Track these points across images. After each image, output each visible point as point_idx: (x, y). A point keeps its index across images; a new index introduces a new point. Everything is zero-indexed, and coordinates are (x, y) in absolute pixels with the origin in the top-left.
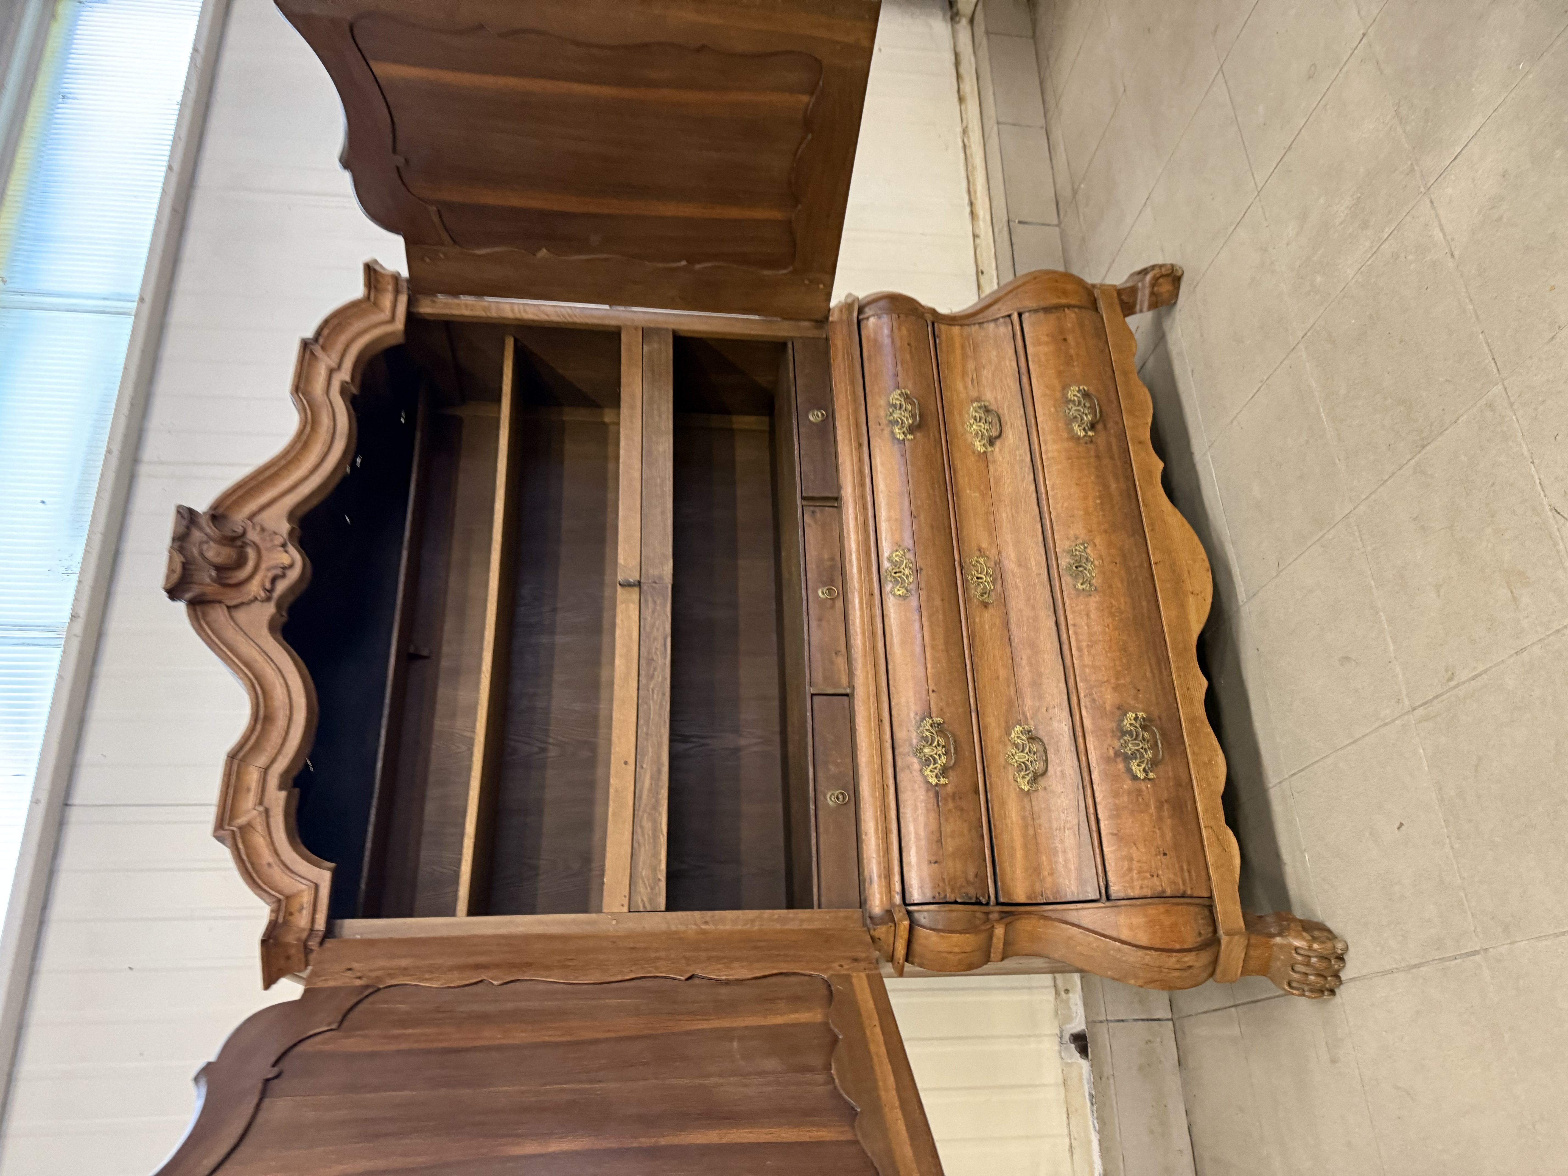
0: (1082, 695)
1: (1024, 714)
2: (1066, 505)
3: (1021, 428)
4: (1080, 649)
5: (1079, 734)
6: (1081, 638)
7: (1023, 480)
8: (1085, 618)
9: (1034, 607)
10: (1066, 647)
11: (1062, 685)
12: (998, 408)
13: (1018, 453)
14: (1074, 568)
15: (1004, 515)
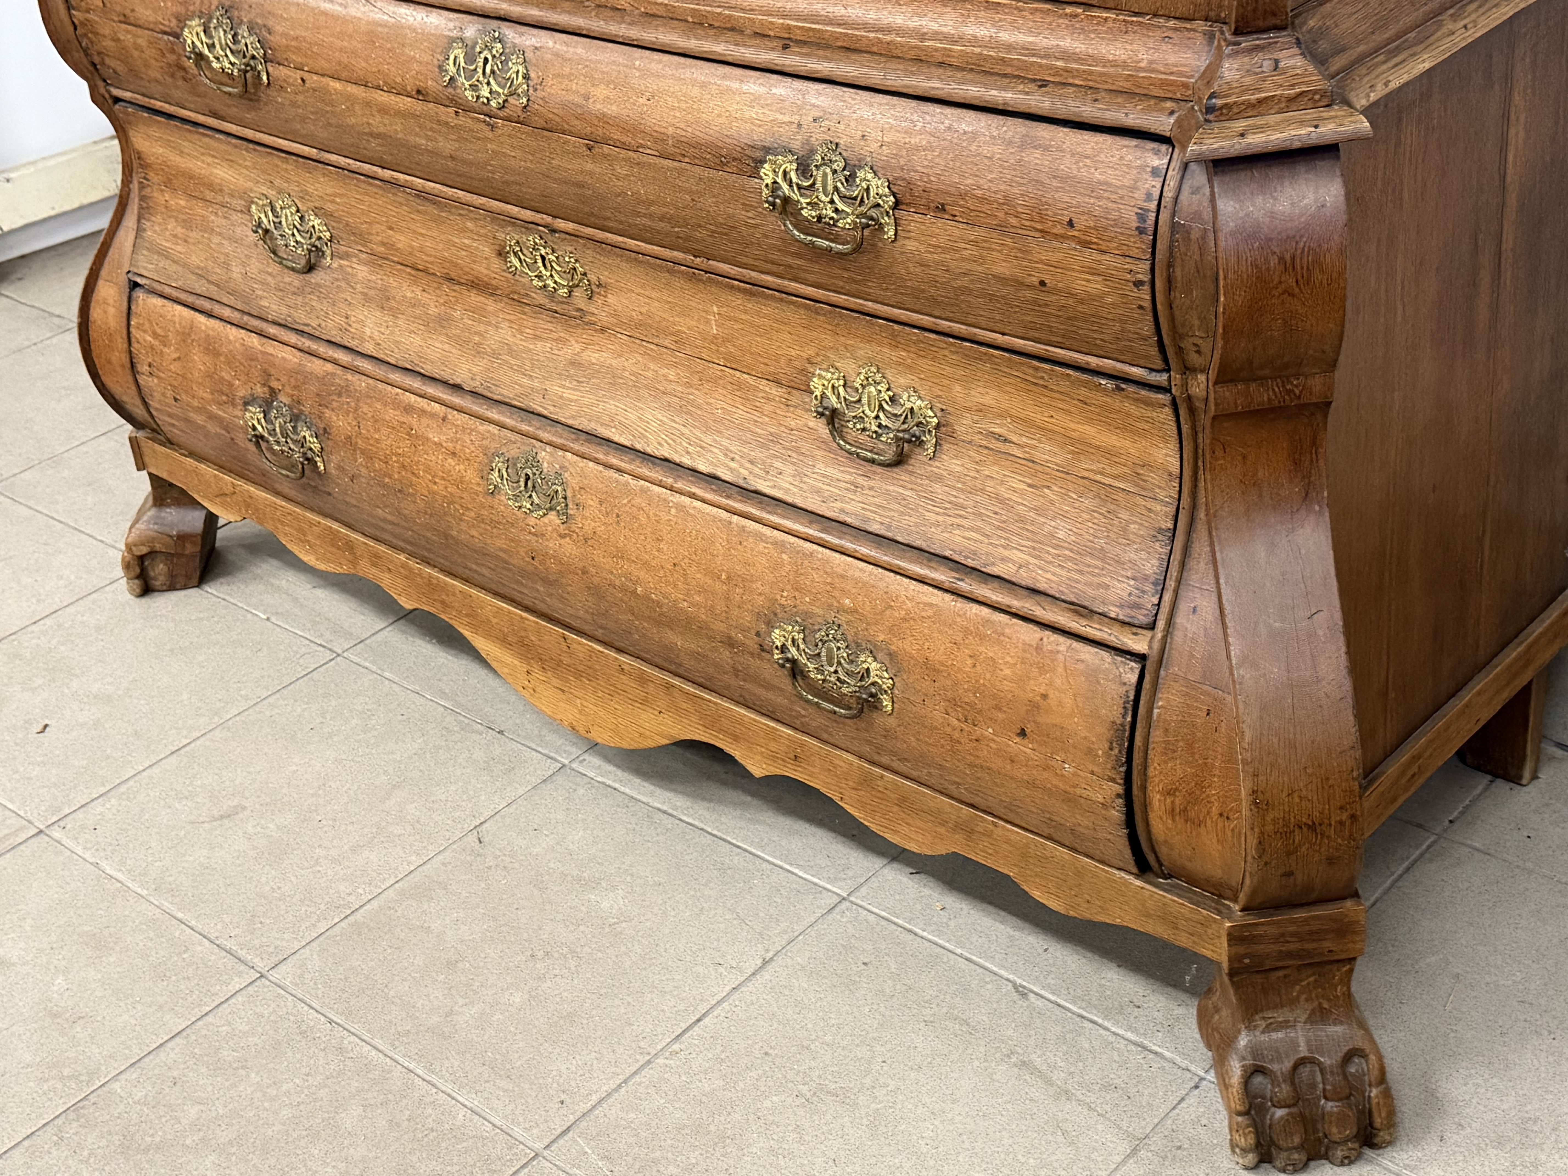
0: (349, 377)
1: (346, 256)
2: (643, 519)
3: (839, 505)
4: (408, 409)
5: (308, 343)
6: (425, 421)
7: (726, 452)
8: (450, 445)
9: (495, 354)
10: (416, 384)
11: (369, 348)
12: (912, 473)
13: (789, 469)
14: (529, 472)
15: (672, 374)
